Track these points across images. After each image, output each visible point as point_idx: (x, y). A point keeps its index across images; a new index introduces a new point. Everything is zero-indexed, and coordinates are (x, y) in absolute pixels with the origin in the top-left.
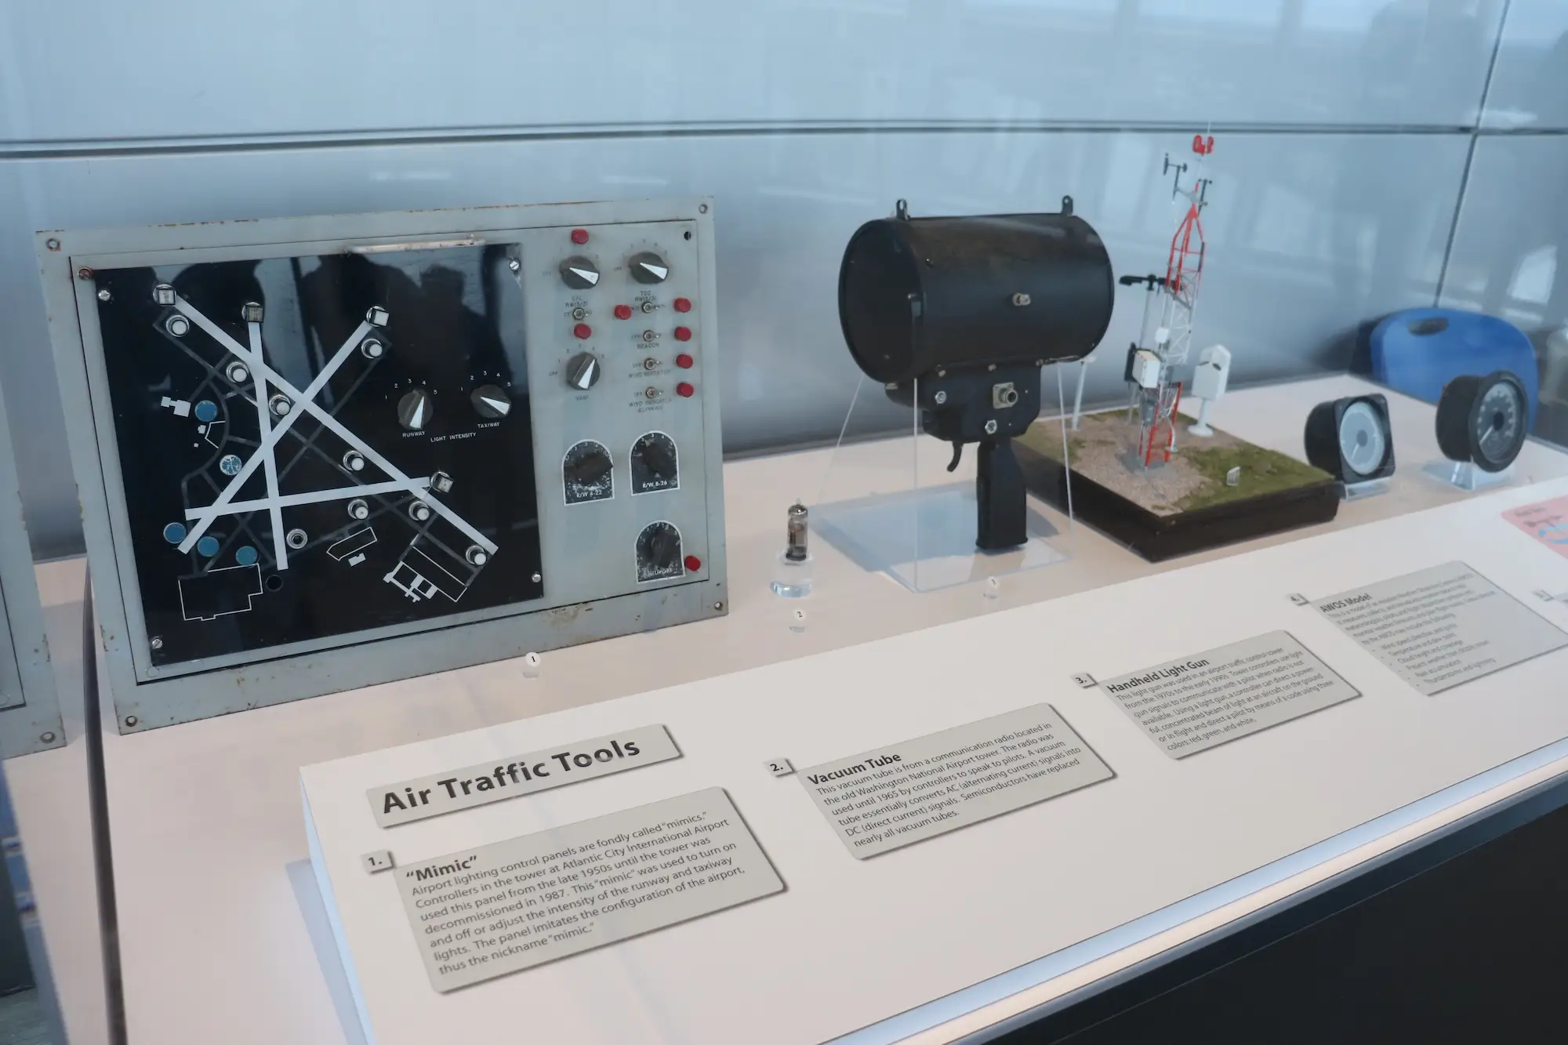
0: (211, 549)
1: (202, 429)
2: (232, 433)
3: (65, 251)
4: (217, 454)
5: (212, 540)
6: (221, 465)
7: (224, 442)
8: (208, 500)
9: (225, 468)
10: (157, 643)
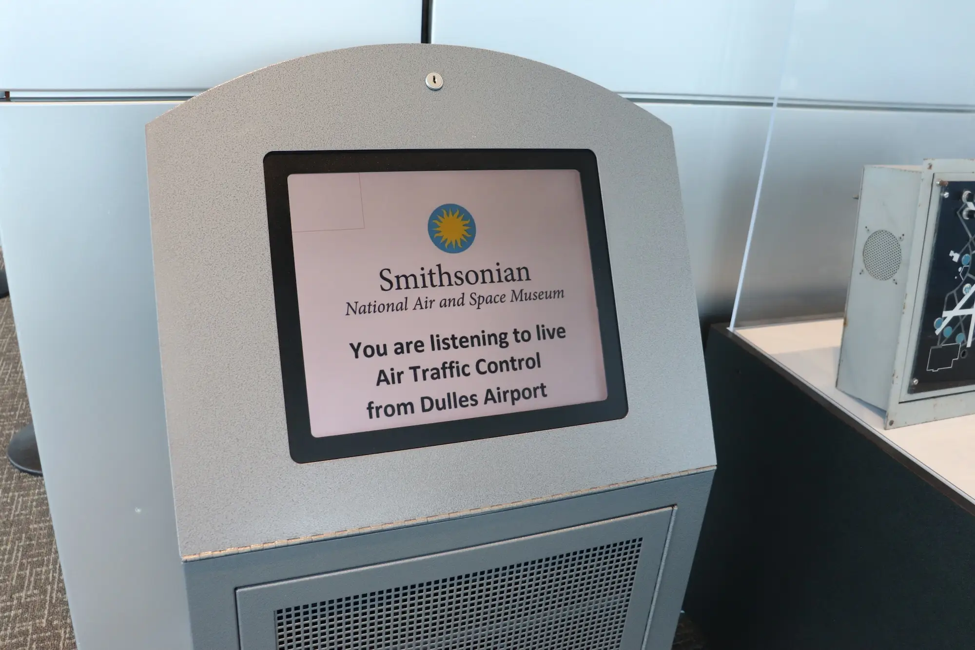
0: (949, 332)
1: (960, 269)
2: (970, 273)
3: (934, 170)
4: (962, 283)
5: (949, 328)
6: (964, 289)
7: (966, 277)
8: (951, 306)
9: (965, 290)
10: (916, 381)
